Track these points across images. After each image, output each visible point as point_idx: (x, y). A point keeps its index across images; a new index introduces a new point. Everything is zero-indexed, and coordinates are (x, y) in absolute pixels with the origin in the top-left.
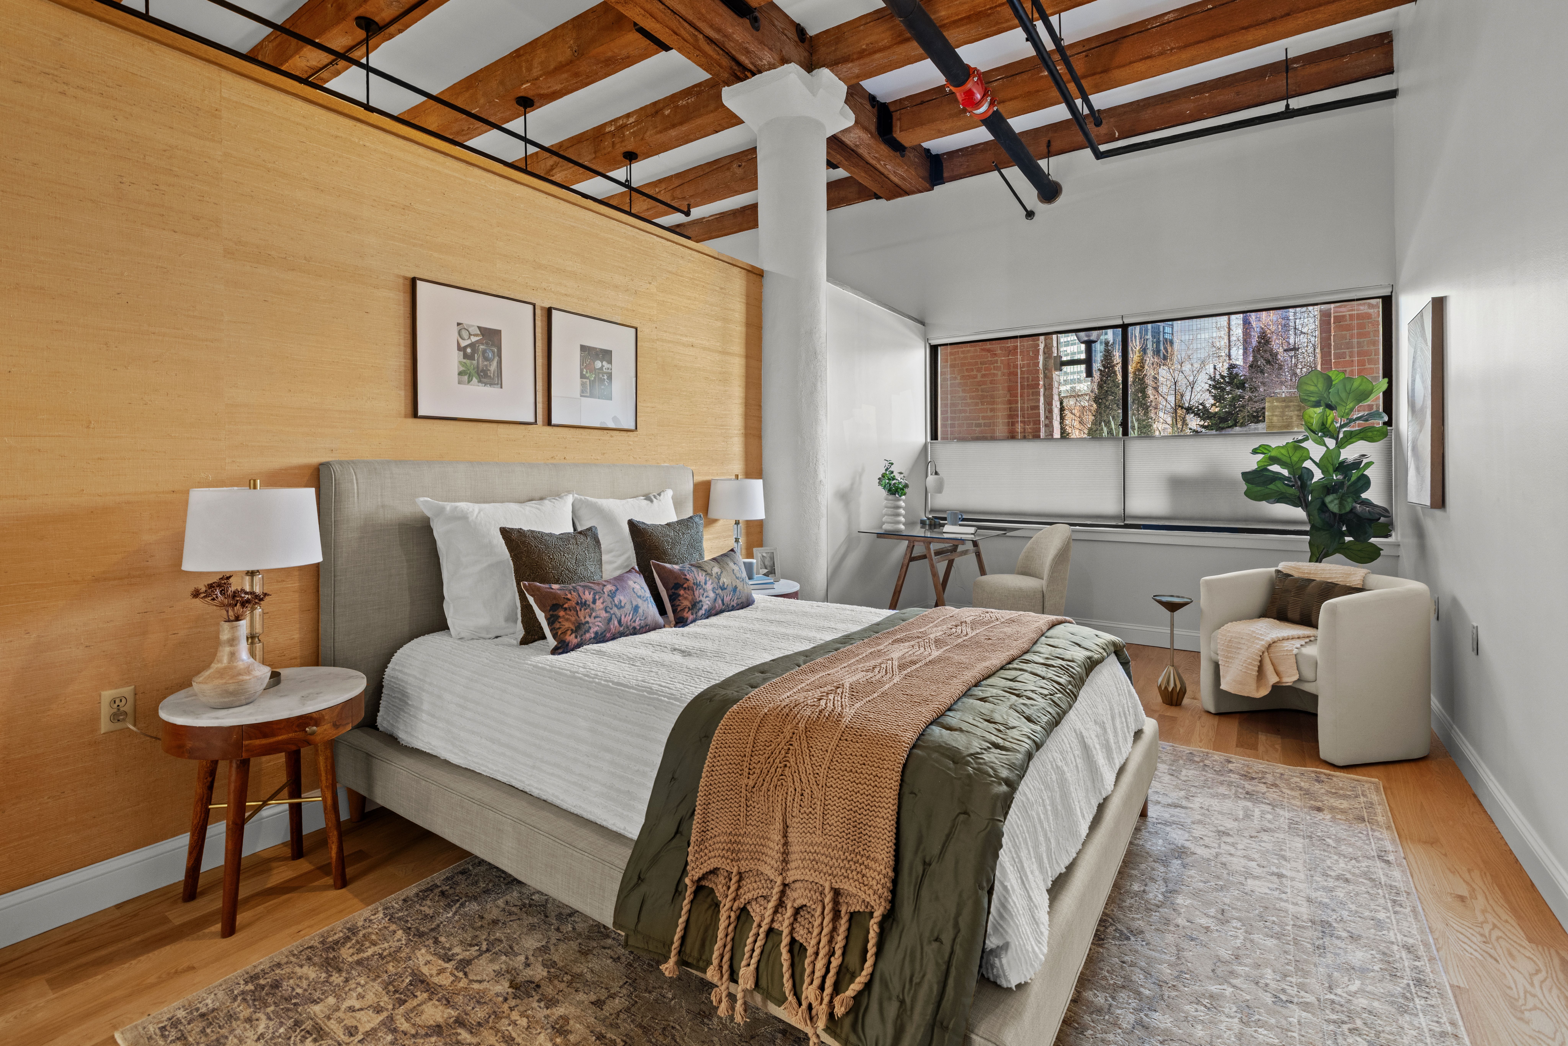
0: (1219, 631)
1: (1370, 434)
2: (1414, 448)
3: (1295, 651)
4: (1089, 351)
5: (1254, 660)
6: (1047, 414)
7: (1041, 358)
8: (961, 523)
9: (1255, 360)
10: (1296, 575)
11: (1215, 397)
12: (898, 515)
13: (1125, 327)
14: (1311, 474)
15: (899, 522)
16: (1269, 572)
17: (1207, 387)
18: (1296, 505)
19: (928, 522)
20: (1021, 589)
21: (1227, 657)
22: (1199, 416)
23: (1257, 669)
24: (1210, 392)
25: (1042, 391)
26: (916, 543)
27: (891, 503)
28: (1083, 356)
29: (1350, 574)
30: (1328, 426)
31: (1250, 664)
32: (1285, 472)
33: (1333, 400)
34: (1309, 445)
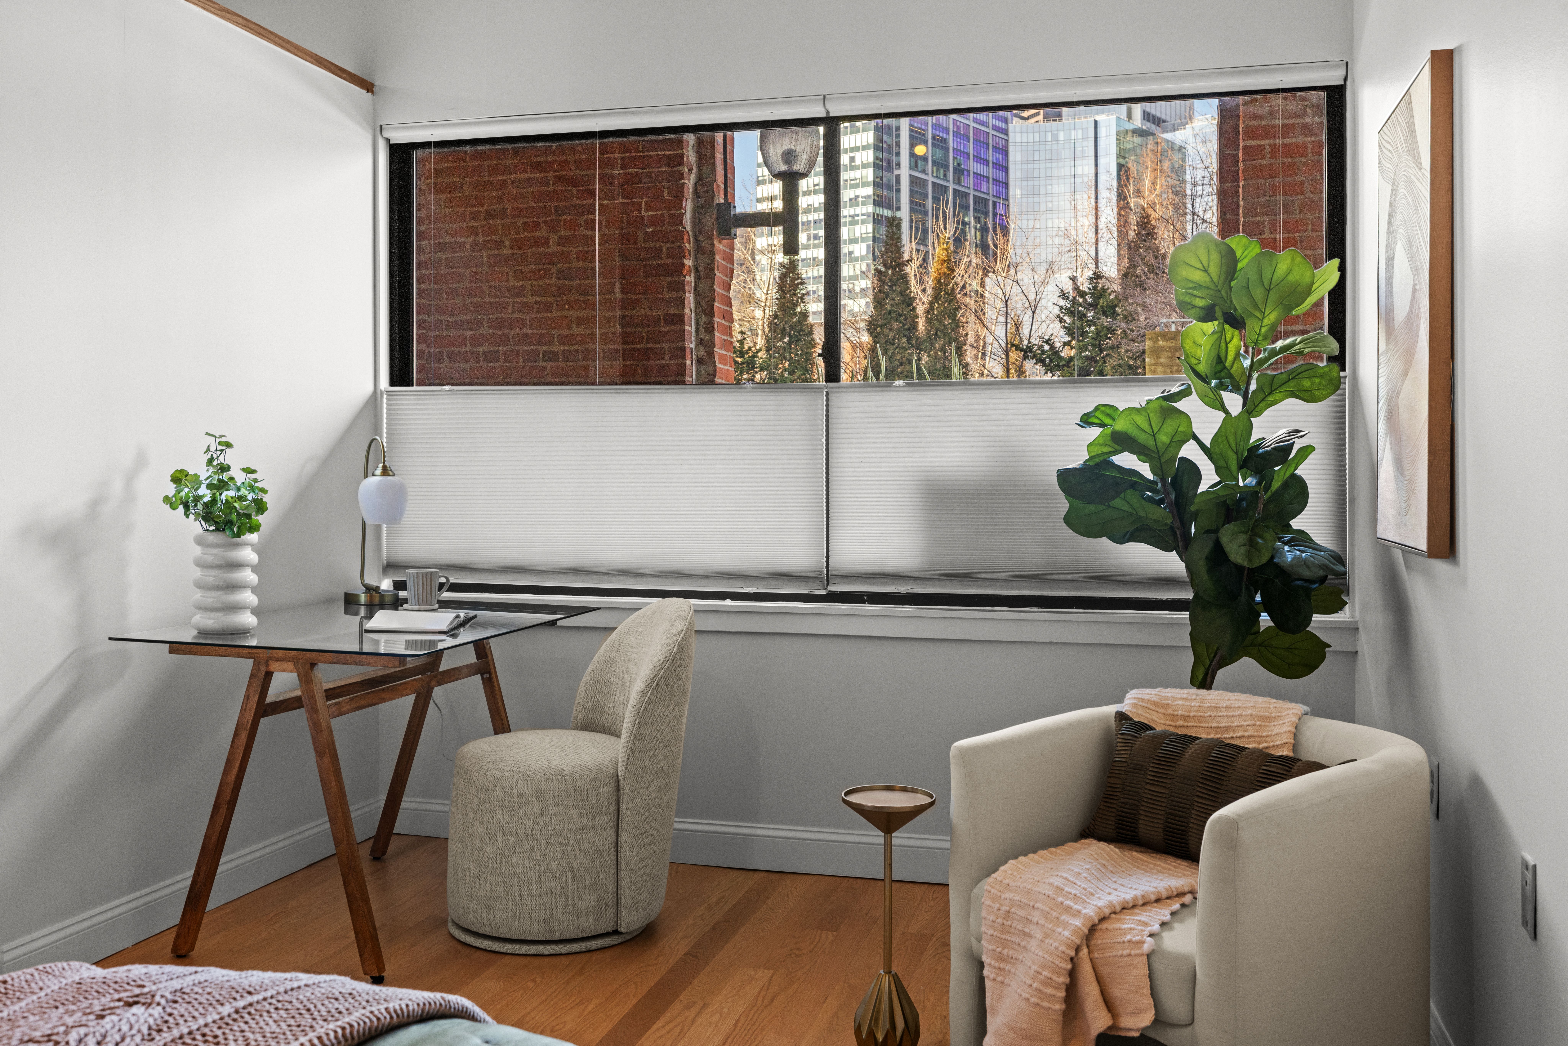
0: (989, 880)
1: (1307, 383)
2: (1392, 416)
3: (1149, 944)
4: (790, 195)
5: (1056, 971)
6: (703, 334)
7: (688, 206)
8: (447, 595)
9: (1133, 266)
10: (1160, 724)
11: (1069, 331)
12: (234, 587)
13: (832, 124)
14: (1195, 473)
15: (236, 608)
16: (1103, 719)
17: (1056, 311)
18: (1166, 547)
19: (363, 598)
20: (560, 775)
21: (1000, 958)
22: (1044, 365)
23: (1062, 994)
24: (1061, 321)
25: (690, 279)
26: (274, 666)
27: (213, 555)
28: (778, 205)
29: (1268, 719)
30: (1228, 364)
31: (1048, 982)
32: (1145, 470)
33: (1240, 304)
34: (1190, 405)
